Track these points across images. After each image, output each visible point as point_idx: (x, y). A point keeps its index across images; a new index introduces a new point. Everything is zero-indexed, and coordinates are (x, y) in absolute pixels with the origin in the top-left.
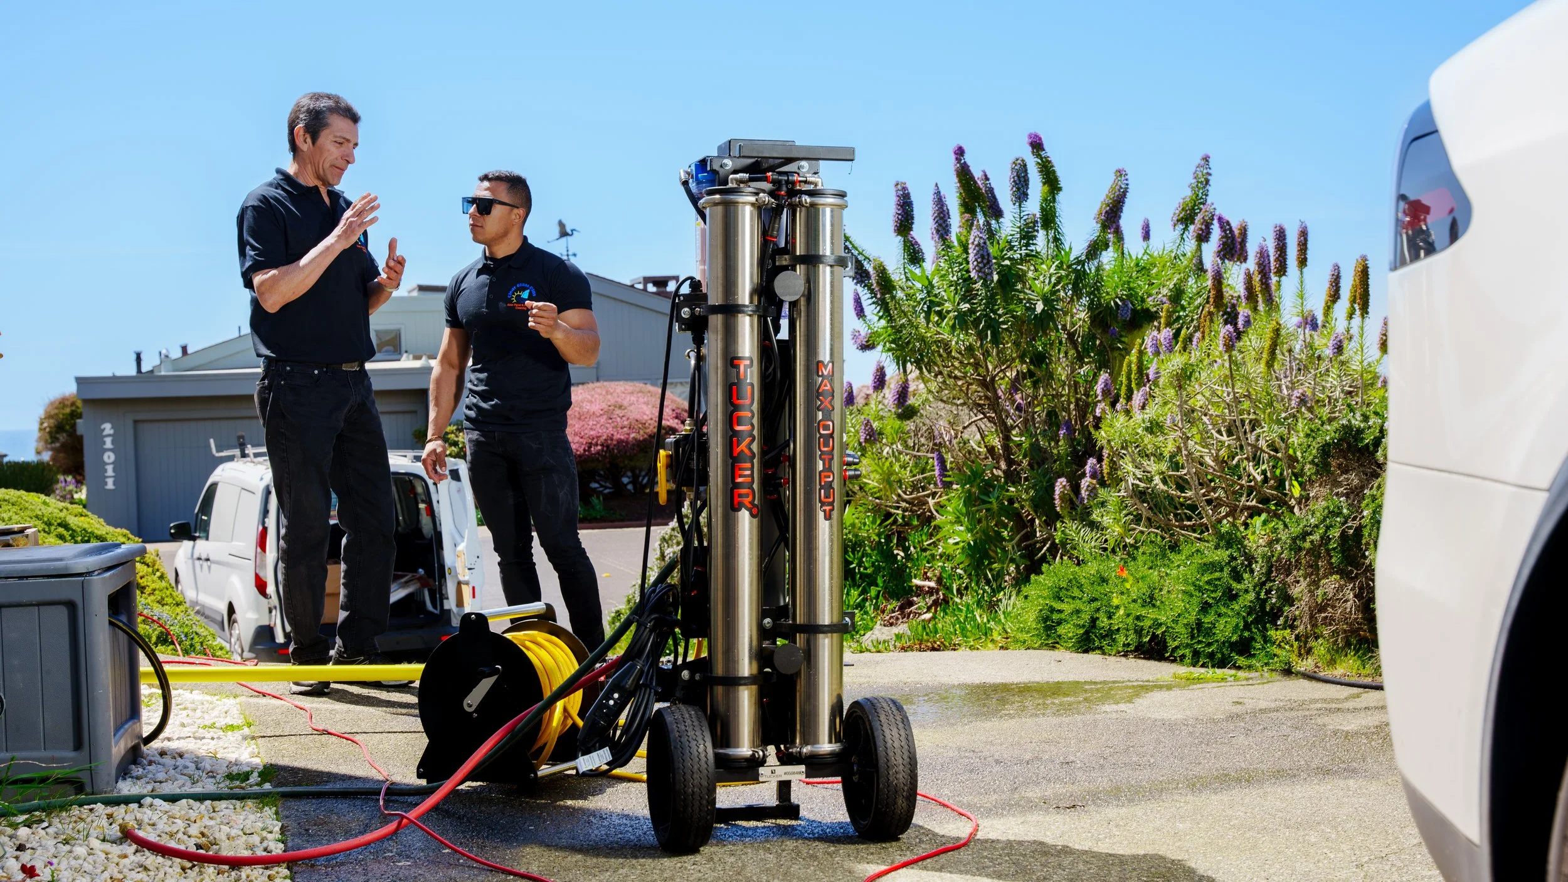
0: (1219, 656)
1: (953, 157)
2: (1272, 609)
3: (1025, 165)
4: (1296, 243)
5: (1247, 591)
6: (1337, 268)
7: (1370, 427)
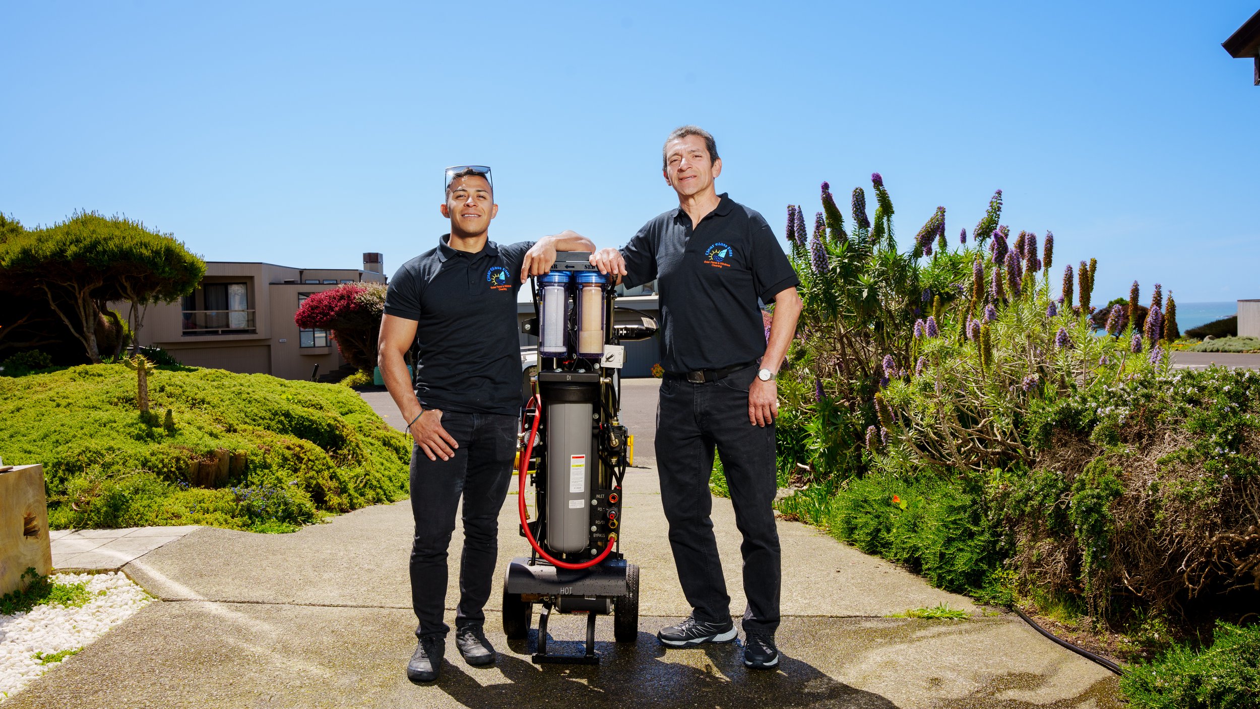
0: (956, 583)
1: (821, 190)
2: (1001, 549)
3: (863, 193)
4: (1044, 249)
5: (982, 533)
6: (1070, 269)
7: (1086, 410)
